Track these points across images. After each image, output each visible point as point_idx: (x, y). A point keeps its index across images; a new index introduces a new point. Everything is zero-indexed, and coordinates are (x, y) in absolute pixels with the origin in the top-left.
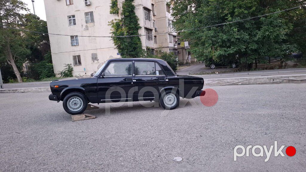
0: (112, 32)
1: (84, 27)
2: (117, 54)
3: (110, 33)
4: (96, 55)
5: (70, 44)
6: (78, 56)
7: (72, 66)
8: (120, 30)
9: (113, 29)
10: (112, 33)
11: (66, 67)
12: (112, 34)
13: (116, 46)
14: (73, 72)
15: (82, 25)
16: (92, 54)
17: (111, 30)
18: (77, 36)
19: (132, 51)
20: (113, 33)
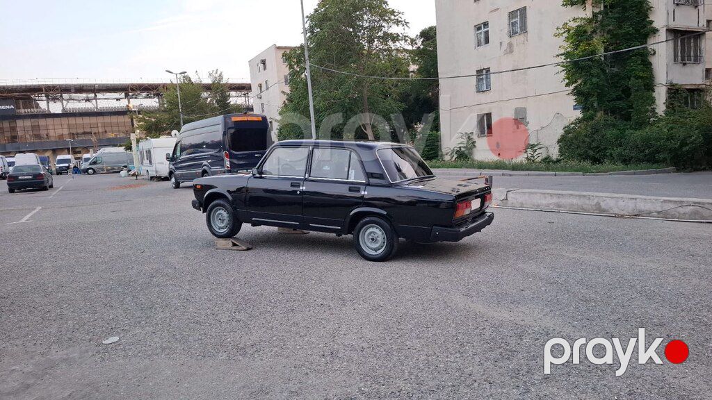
0: (562, 51)
1: (505, 46)
2: (574, 109)
3: (558, 56)
4: (524, 110)
5: (474, 89)
6: (487, 114)
7: (475, 137)
8: (582, 47)
9: (566, 44)
10: (562, 55)
11: (462, 140)
12: (563, 57)
13: (572, 87)
14: (475, 150)
15: (501, 43)
16: (516, 110)
17: (560, 47)
18: (488, 70)
19: (619, 99)
20: (567, 55)
